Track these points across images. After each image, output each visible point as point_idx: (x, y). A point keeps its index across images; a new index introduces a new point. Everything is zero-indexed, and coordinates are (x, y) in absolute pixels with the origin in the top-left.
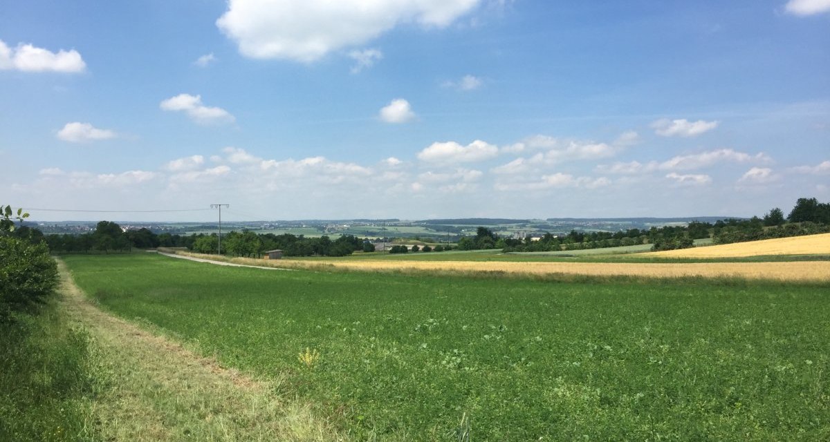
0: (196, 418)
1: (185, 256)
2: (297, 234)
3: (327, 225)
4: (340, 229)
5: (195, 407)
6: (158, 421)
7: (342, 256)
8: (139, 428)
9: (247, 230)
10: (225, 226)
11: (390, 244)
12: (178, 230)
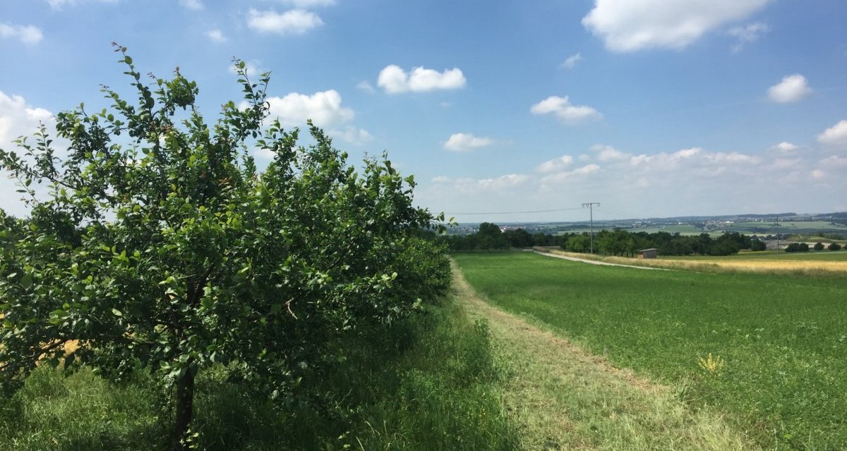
0: (599, 415)
1: (559, 254)
2: (672, 232)
3: (706, 221)
4: (722, 226)
5: (597, 404)
6: (563, 413)
7: (726, 255)
8: (547, 418)
9: (619, 228)
10: (595, 225)
11: (784, 242)
12: (551, 230)
